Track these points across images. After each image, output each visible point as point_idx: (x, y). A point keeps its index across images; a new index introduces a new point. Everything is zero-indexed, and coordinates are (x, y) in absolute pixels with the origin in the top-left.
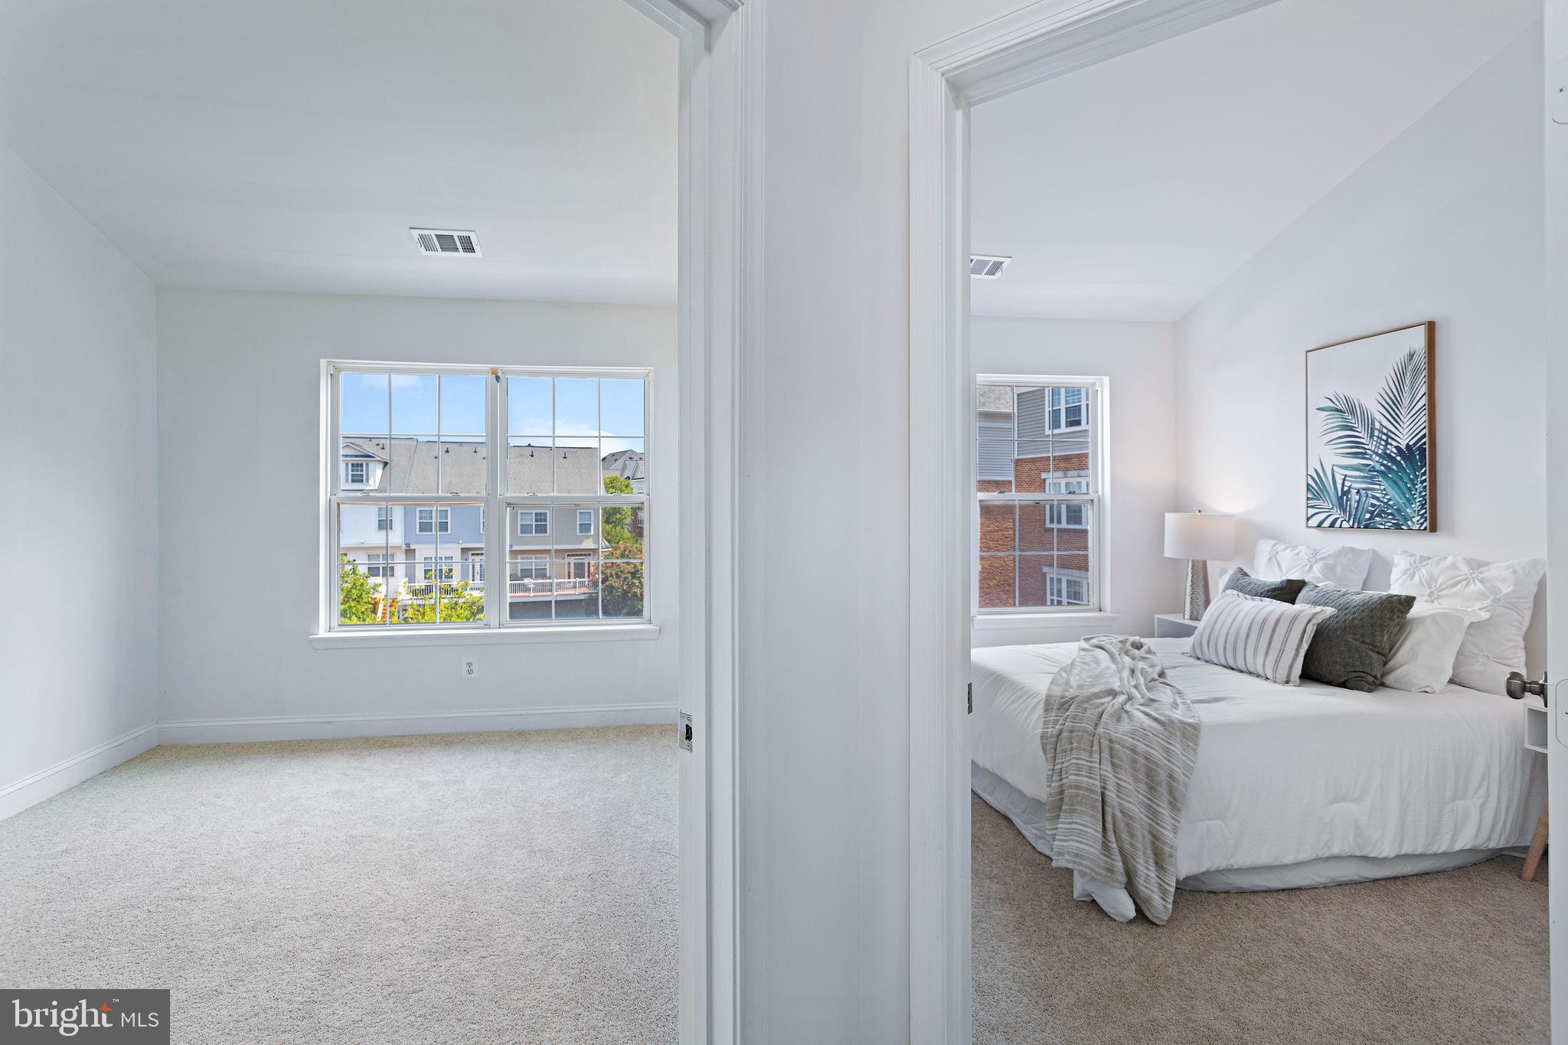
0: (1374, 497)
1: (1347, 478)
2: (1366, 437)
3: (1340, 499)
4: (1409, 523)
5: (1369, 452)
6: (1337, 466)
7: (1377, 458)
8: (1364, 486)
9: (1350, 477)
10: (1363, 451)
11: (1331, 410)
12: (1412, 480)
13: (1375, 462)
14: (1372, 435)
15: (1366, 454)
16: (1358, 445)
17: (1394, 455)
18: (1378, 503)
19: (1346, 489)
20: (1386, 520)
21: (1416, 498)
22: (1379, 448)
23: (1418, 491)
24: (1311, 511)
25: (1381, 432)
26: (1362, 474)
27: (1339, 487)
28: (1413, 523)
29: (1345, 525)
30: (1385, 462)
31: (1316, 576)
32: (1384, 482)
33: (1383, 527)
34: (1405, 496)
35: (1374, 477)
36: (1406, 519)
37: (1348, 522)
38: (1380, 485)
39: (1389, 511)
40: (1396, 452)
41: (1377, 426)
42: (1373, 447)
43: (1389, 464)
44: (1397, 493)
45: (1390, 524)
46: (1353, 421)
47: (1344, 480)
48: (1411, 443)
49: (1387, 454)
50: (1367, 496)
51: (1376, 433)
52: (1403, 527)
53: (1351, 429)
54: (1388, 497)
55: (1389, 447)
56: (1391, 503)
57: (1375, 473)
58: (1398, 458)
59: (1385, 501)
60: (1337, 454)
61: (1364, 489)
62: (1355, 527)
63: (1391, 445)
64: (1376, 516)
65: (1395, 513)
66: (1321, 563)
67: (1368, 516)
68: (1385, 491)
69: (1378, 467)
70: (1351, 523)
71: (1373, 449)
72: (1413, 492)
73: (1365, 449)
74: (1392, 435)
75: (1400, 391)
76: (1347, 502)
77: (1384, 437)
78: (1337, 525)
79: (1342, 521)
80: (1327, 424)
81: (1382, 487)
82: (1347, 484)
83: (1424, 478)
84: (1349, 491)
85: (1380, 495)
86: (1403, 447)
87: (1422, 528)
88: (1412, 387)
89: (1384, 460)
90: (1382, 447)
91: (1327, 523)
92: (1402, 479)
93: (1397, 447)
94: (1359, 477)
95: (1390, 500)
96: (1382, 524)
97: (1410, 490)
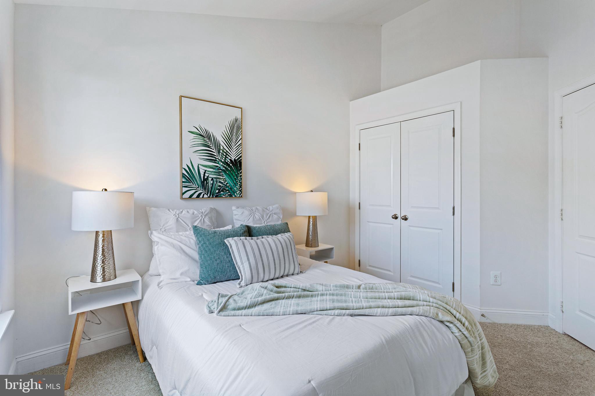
0: (220, 182)
1: (206, 172)
2: (216, 152)
3: (203, 183)
4: (235, 194)
5: (218, 160)
6: (200, 165)
7: (222, 164)
8: (215, 176)
9: (208, 171)
10: (215, 159)
11: (197, 134)
12: (236, 175)
13: (220, 165)
14: (219, 152)
15: (216, 160)
16: (212, 155)
17: (229, 163)
18: (222, 185)
19: (206, 177)
20: (225, 193)
21: (238, 183)
22: (222, 159)
23: (239, 180)
24: (185, 189)
25: (223, 151)
26: (214, 170)
27: (202, 176)
28: (237, 194)
29: (206, 196)
30: (225, 166)
31: (208, 224)
32: (225, 175)
33: (224, 196)
34: (234, 182)
35: (220, 172)
36: (234, 193)
37: (207, 195)
38: (223, 177)
39: (227, 189)
40: (230, 162)
41: (222, 148)
42: (220, 158)
43: (227, 167)
44: (231, 181)
45: (227, 195)
46: (210, 143)
47: (205, 173)
48: (236, 159)
49: (226, 162)
50: (217, 182)
51: (221, 151)
52: (233, 196)
53: (209, 147)
54: (226, 182)
55: (227, 159)
56: (228, 185)
57: (221, 171)
58: (231, 165)
59: (225, 184)
60: (201, 159)
61: (215, 178)
62: (211, 197)
63: (228, 158)
64: (221, 191)
65: (229, 190)
66: (207, 217)
67: (217, 191)
68: (225, 179)
69: (222, 168)
70: (209, 195)
71: (219, 159)
72: (237, 181)
73: (216, 158)
74: (228, 154)
75: (232, 134)
76: (206, 184)
77: (225, 154)
78: (201, 196)
79: (204, 194)
80: (194, 141)
81: (224, 178)
82: (206, 175)
83: (241, 174)
84: (207, 178)
85: (223, 181)
86: (233, 160)
87: (240, 196)
88: (237, 134)
89: (224, 165)
90: (224, 158)
91: (195, 196)
92: (232, 174)
93: (230, 160)
94: (213, 172)
95: (227, 184)
96: (224, 195)
97: (235, 179)
